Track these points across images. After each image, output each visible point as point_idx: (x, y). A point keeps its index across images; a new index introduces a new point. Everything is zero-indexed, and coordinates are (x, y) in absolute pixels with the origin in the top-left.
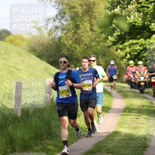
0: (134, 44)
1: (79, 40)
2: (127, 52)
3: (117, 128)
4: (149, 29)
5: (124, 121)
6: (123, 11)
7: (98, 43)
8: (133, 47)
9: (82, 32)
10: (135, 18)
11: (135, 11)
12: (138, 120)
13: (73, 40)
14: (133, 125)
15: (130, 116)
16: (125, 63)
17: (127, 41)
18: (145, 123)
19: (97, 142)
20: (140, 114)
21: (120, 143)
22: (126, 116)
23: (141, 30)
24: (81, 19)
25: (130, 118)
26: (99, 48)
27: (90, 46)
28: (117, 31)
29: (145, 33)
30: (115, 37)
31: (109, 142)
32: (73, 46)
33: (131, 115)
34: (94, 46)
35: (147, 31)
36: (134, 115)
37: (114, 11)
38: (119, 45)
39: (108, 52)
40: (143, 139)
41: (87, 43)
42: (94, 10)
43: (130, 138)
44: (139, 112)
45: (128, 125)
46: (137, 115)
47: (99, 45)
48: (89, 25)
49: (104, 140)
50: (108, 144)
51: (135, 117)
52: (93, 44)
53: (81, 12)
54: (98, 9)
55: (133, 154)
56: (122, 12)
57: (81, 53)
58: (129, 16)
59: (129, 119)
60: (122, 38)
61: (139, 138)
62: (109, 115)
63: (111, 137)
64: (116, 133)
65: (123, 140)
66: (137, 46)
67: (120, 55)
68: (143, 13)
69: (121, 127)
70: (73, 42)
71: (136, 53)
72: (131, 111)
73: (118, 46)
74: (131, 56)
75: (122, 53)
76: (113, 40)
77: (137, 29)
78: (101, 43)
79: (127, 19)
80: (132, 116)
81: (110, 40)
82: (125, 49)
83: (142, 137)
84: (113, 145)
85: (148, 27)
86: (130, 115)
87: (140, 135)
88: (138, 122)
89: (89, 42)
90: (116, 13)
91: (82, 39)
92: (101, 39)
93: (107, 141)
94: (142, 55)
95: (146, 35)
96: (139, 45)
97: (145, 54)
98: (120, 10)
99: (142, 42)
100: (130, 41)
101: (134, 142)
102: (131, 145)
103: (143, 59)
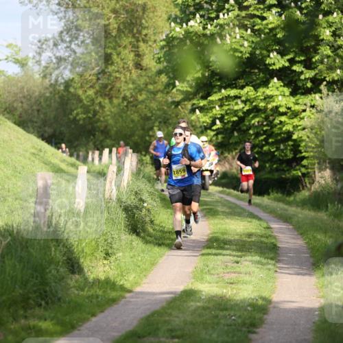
0: (231, 97)
1: (109, 87)
2: (216, 114)
3: (192, 284)
4: (265, 65)
5: (207, 267)
6: (209, 26)
7: (152, 96)
8: (229, 105)
9: (118, 71)
10: (234, 40)
11: (234, 25)
12: (239, 265)
13: (97, 87)
14: (227, 277)
15: (220, 257)
16: (211, 141)
17: (216, 92)
18: (254, 272)
19: (148, 313)
20: (243, 253)
21: (200, 315)
22: (212, 257)
23: (248, 68)
24: (116, 42)
25: (221, 261)
26: (154, 105)
27: (134, 103)
29: (255, 74)
30: (190, 83)
31: (173, 313)
32: (97, 102)
33: (224, 255)
34: (143, 102)
35: (260, 70)
36: (230, 255)
37: (187, 25)
38: (198, 100)
39: (174, 115)
40: (249, 308)
41: (128, 94)
42: (143, 21)
43: (220, 305)
44: (240, 249)
45: (216, 276)
46: (237, 254)
47: (154, 99)
48: (132, 55)
49: (163, 308)
50: (171, 318)
51: (231, 258)
52: (140, 98)
53: (116, 26)
54: (154, 20)
55: (226, 339)
56: (207, 28)
57: (114, 117)
58: (222, 37)
59: (218, 263)
60: (205, 85)
61: (241, 305)
63: (178, 303)
64: (188, 294)
65: (204, 308)
66: (237, 104)
67: (199, 122)
68: (253, 31)
69: (202, 280)
70: (96, 93)
71: (235, 119)
72: (222, 245)
73: (195, 101)
74: (225, 124)
75: (205, 119)
76: (185, 89)
78: (159, 95)
79: (216, 43)
80: (225, 257)
81: (179, 88)
82: (212, 108)
83: (247, 304)
84: (182, 319)
85: (262, 61)
86: (220, 254)
87: (242, 298)
88: (238, 269)
89: (131, 94)
90: (191, 30)
91: (118, 85)
92: (160, 87)
93: (169, 311)
94: (247, 124)
95: (258, 79)
96: (242, 101)
97: (255, 121)
98: (201, 22)
99: (250, 93)
100: (223, 91)
101: (229, 315)
102: (222, 321)
103: (251, 132)
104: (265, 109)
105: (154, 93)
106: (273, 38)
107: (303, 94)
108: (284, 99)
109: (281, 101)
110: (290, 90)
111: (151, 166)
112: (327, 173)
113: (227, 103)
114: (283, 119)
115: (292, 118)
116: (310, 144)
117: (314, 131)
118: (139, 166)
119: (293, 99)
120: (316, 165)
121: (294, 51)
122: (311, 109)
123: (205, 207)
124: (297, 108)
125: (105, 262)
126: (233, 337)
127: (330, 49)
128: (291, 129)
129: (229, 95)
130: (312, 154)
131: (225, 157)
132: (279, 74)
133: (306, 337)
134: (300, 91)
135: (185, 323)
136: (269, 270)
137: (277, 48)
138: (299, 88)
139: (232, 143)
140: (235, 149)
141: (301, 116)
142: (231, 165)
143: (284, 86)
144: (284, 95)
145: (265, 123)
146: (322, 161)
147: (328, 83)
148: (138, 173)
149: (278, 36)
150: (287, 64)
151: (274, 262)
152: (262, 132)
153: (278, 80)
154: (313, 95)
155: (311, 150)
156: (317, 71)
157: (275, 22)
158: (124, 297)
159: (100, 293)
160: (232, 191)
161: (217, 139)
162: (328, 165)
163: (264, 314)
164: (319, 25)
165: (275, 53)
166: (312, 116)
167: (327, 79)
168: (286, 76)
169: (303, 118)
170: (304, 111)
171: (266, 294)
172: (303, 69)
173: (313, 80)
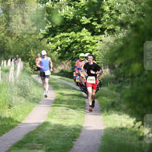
0: (65, 37)
1: (11, 32)
2: (58, 44)
3: (48, 119)
4: (80, 22)
5: (54, 111)
6: (55, 5)
7: (30, 36)
8: (64, 40)
10: (66, 11)
11: (66, 4)
12: (68, 111)
13: (5, 32)
14: (63, 116)
15: (60, 107)
16: (56, 56)
17: (58, 34)
18: (75, 114)
19: (28, 132)
21: (51, 133)
22: (56, 107)
23: (72, 23)
26: (30, 40)
27: (22, 39)
28: (49, 24)
29: (76, 26)
30: (47, 30)
31: (39, 132)
32: (5, 38)
33: (62, 106)
34: (26, 38)
35: (78, 24)
36: (64, 106)
37: (45, 4)
38: (50, 38)
39: (39, 44)
40: (73, 130)
41: (19, 35)
42: (26, 3)
43: (60, 128)
44: (69, 103)
45: (58, 116)
46: (67, 106)
47: (31, 37)
49: (35, 130)
50: (38, 135)
51: (65, 108)
52: (25, 37)
54: (30, 2)
55: (62, 144)
57: (13, 45)
58: (61, 10)
59: (59, 110)
60: (53, 31)
61: (69, 128)
62: (39, 106)
63: (41, 128)
64: (46, 124)
65: (53, 130)
66: (67, 39)
67: (51, 47)
68: (74, 7)
69: (52, 117)
70: (5, 35)
71: (67, 46)
72: (61, 102)
73: (49, 38)
74: (62, 48)
75: (53, 46)
76: (44, 33)
77: (68, 22)
78: (33, 36)
79: (58, 13)
80: (62, 107)
81: (42, 32)
82: (56, 41)
83: (72, 128)
84: (43, 135)
85: (79, 20)
86: (60, 106)
87: (70, 125)
88: (68, 113)
89: (20, 35)
90: (47, 6)
93: (37, 131)
94: (72, 48)
95: (76, 28)
96: (70, 38)
97: (76, 47)
98: (51, 3)
99: (73, 35)
100: (61, 34)
101: (64, 133)
102: (61, 136)
103: (74, 52)
104: (80, 42)
105: (31, 35)
106: (83, 10)
107: (97, 35)
108: (88, 37)
109: (87, 38)
110: (91, 33)
111: (29, 67)
112: (108, 70)
113: (63, 39)
114: (88, 46)
115: (92, 46)
116: (100, 57)
117: (101, 51)
118: (24, 67)
119: (92, 37)
120: (103, 67)
121: (93, 16)
122: (100, 42)
123: (53, 85)
124: (94, 41)
125: (9, 110)
126: (66, 143)
127: (109, 15)
128: (92, 51)
129: (64, 36)
130: (101, 61)
131: (62, 63)
132: (86, 26)
133: (98, 143)
134: (95, 34)
135: (44, 137)
136: (82, 113)
137: (85, 15)
138: (95, 32)
139: (65, 57)
140: (67, 59)
141: (96, 45)
142: (65, 67)
143: (88, 32)
144: (88, 36)
145: (80, 48)
146: (105, 64)
147: (108, 30)
148: (24, 70)
149: (86, 9)
150: (90, 22)
151: (84, 109)
152: (79, 52)
153: (86, 29)
154: (101, 36)
155: (100, 60)
156: (103, 25)
157: (84, 3)
158: (17, 125)
159: (7, 123)
160: (65, 78)
161: (59, 55)
162: (108, 67)
163: (79, 132)
164: (104, 4)
165: (84, 17)
166: (101, 45)
167: (107, 28)
168: (89, 27)
169: (96, 46)
170: (97, 42)
171: (80, 124)
172: (97, 24)
173: (101, 29)
